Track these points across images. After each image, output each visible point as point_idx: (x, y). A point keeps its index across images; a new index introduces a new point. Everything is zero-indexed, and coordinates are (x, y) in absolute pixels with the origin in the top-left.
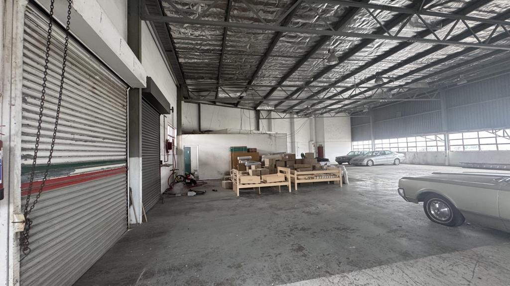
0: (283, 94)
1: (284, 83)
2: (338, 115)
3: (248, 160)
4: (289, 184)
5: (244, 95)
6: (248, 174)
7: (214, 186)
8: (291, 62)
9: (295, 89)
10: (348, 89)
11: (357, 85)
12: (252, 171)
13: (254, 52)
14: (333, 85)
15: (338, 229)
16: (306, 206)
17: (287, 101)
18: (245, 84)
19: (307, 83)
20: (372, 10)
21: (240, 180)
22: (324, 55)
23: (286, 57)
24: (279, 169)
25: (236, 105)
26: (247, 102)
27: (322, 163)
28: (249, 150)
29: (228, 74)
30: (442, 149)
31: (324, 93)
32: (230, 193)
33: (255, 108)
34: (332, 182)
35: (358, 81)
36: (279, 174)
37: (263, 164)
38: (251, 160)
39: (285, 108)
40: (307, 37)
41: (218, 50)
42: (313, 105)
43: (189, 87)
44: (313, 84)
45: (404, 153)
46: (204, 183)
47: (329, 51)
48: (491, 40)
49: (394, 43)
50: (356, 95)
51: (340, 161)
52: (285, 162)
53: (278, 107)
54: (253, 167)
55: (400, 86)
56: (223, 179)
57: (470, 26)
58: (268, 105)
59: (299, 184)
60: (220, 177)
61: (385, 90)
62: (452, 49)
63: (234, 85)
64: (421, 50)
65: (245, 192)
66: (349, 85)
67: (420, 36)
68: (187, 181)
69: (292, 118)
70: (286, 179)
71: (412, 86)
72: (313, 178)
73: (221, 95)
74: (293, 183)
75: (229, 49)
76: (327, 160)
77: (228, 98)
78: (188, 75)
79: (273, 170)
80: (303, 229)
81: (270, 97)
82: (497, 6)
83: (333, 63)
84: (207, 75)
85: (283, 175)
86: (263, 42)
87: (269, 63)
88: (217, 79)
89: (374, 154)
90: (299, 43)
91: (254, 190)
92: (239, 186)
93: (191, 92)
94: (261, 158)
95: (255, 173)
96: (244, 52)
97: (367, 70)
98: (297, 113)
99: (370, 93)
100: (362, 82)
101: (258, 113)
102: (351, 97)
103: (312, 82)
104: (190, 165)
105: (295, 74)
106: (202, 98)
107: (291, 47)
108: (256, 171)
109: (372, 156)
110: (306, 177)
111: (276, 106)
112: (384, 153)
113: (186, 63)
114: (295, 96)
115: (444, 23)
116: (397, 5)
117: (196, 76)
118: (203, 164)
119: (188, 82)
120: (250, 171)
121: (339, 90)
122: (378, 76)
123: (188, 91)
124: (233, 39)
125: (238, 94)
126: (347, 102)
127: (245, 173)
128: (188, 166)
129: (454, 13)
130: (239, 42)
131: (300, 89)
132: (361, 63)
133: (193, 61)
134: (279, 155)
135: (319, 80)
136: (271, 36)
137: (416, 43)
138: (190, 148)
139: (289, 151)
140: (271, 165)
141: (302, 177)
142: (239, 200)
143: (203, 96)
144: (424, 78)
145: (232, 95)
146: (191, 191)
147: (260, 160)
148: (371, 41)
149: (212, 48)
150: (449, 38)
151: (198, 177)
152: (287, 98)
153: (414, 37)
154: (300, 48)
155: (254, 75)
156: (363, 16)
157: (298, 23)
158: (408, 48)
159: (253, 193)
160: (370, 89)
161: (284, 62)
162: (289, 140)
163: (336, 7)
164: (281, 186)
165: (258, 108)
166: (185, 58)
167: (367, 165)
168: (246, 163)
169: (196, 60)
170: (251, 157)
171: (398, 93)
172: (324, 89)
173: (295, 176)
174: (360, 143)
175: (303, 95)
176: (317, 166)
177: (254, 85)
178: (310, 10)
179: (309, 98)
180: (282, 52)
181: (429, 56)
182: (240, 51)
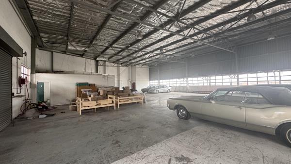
0: (113, 52)
1: (114, 46)
2: (143, 66)
3: (89, 91)
4: (114, 105)
5: (87, 49)
6: (89, 100)
7: (62, 110)
8: (118, 34)
9: (120, 49)
10: (147, 53)
11: (152, 52)
12: (92, 98)
13: (94, 23)
14: (141, 50)
15: (139, 128)
16: (123, 117)
17: (116, 56)
18: (88, 43)
19: (127, 47)
20: (158, 15)
21: (82, 104)
22: (136, 33)
23: (114, 30)
24: (109, 96)
25: (82, 56)
26: (89, 54)
27: (134, 92)
28: (89, 85)
29: (76, 34)
30: (185, 85)
31: (136, 54)
32: (75, 113)
33: (95, 59)
34: (138, 103)
35: (152, 50)
36: (109, 99)
37: (99, 93)
38: (91, 91)
39: (115, 60)
40: (127, 21)
41: (67, 17)
42: (130, 60)
43: (43, 39)
44: (130, 48)
45: (172, 87)
46: (54, 108)
47: (138, 31)
48: (202, 39)
49: (168, 33)
50: (152, 57)
51: (144, 91)
52: (113, 92)
53: (110, 60)
54: (92, 96)
55: (171, 55)
56: (70, 105)
57: (196, 32)
58: (104, 58)
59: (120, 105)
60: (68, 103)
61: (164, 56)
62: (190, 41)
63: (80, 42)
64: (179, 39)
65: (85, 112)
66: (149, 51)
67: (178, 32)
68: (39, 107)
69: (118, 67)
70: (113, 102)
71: (175, 55)
72: (128, 101)
73: (70, 48)
74: (117, 104)
75: (76, 17)
76: (136, 91)
77: (75, 50)
78: (42, 30)
79: (105, 97)
80: (120, 131)
81: (105, 53)
82: (204, 25)
83: (140, 38)
84: (58, 32)
85: (111, 100)
86: (100, 18)
87: (104, 32)
88: (67, 36)
89: (159, 87)
90: (122, 23)
91: (92, 110)
92: (81, 109)
93: (45, 42)
94: (98, 90)
95: (93, 100)
96: (87, 21)
97: (157, 44)
98: (122, 64)
99: (158, 56)
100: (154, 50)
101: (97, 62)
102: (149, 58)
103: (130, 47)
104: (43, 96)
105: (120, 41)
106: (54, 48)
107: (117, 25)
108: (94, 98)
109: (159, 88)
110: (125, 100)
111: (109, 58)
112: (163, 87)
113: (40, 21)
114: (120, 54)
115: (187, 28)
116: (169, 15)
117: (49, 31)
118: (54, 94)
119: (42, 35)
120: (90, 98)
121: (144, 53)
122: (161, 48)
123: (42, 42)
124: (79, 11)
125: (83, 49)
126: (147, 60)
127: (86, 100)
128: (41, 96)
129: (190, 24)
130: (83, 14)
131: (123, 50)
132: (154, 41)
133: (46, 20)
134: (109, 88)
135: (133, 46)
136: (105, 16)
137: (176, 35)
138: (43, 83)
139: (116, 86)
140: (104, 94)
141: (122, 100)
142: (81, 118)
143: (55, 47)
144: (180, 52)
145: (78, 49)
146: (42, 114)
147: (97, 91)
148: (158, 30)
149: (62, 14)
150: (188, 35)
151: (50, 104)
152: (116, 54)
153: (176, 32)
154: (122, 26)
155: (94, 38)
156: (155, 16)
157: (121, 12)
158: (174, 37)
159: (91, 112)
160: (158, 54)
161: (113, 33)
162: (116, 79)
163: (142, 8)
164: (110, 106)
165: (97, 59)
166: (38, 17)
167: (156, 93)
168: (88, 93)
169: (49, 21)
170: (91, 89)
171: (170, 58)
172: (136, 52)
173: (118, 100)
174: (153, 81)
175: (125, 54)
176: (131, 94)
177: (94, 44)
178: (128, 6)
179: (128, 56)
180: (112, 26)
181: (181, 42)
182: (84, 21)
